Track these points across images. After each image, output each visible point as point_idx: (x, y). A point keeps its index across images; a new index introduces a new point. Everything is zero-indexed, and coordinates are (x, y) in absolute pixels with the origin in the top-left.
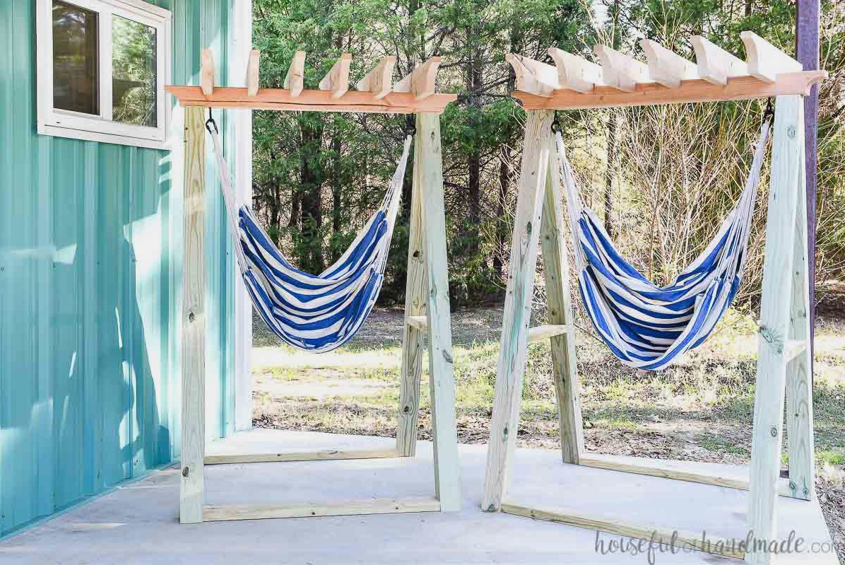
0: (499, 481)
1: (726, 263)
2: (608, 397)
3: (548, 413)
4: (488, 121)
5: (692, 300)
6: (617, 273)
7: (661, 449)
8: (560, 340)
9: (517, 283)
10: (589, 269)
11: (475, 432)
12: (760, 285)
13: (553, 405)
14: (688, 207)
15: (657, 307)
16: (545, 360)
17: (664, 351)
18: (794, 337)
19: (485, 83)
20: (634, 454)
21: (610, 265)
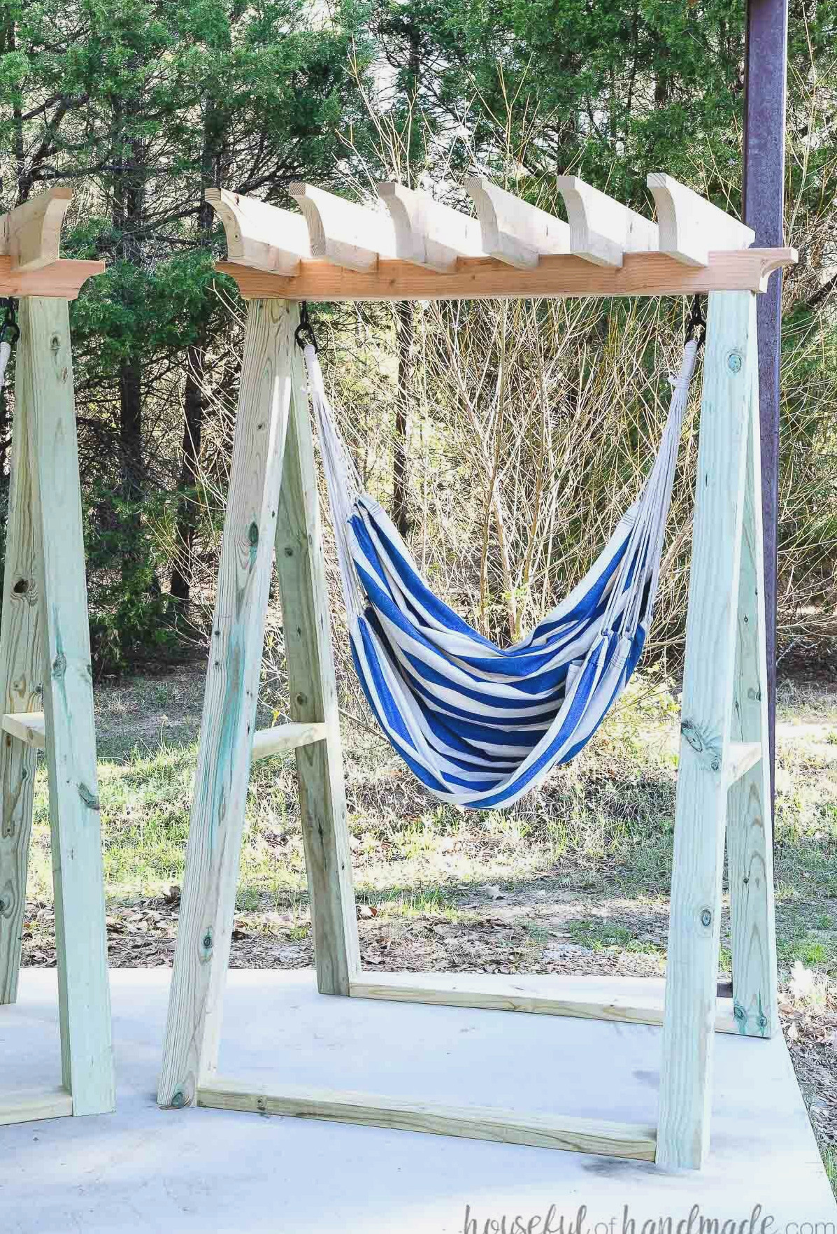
0: (194, 1043)
1: (622, 601)
2: (403, 854)
3: (285, 892)
4: (162, 295)
5: (562, 672)
6: (423, 622)
7: (504, 951)
8: (315, 753)
9: (229, 646)
10: (370, 613)
11: (139, 941)
12: (683, 625)
13: (297, 876)
14: (552, 479)
15: (499, 687)
16: (280, 783)
17: (511, 770)
18: (741, 737)
19: (151, 211)
20: (454, 966)
21: (410, 607)
